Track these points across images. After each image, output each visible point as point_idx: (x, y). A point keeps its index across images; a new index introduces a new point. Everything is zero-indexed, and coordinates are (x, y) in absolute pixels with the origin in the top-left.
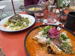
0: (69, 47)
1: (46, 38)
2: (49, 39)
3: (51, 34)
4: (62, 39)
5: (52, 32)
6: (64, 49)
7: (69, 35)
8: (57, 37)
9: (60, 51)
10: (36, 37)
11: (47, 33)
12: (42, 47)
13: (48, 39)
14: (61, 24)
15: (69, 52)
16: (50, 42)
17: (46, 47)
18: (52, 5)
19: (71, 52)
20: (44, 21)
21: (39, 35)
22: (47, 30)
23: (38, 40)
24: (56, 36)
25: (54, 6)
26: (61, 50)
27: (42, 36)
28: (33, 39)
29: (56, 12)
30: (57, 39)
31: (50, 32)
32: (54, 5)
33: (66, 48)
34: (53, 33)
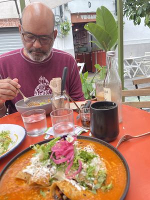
0: (99, 177)
1: (48, 166)
2: (54, 167)
3: (56, 154)
4: (82, 159)
5: (58, 150)
6: (90, 185)
7: (101, 150)
8: (69, 159)
9: (82, 190)
10: (24, 171)
11: (50, 153)
12: (39, 194)
13: (52, 170)
14: (86, 131)
15: (100, 189)
16: (58, 174)
17: (49, 190)
18: (58, 95)
19: (106, 186)
20: (47, 132)
21: (32, 165)
22: (49, 149)
23: (29, 178)
24: (68, 157)
25: (63, 97)
26: (84, 189)
27: (38, 166)
28: (18, 179)
29: (69, 108)
30: (69, 163)
31: (54, 151)
32: (62, 94)
33: (93, 181)
34: (62, 152)
